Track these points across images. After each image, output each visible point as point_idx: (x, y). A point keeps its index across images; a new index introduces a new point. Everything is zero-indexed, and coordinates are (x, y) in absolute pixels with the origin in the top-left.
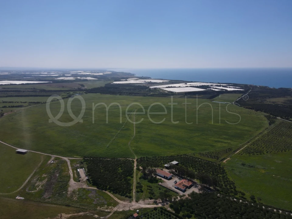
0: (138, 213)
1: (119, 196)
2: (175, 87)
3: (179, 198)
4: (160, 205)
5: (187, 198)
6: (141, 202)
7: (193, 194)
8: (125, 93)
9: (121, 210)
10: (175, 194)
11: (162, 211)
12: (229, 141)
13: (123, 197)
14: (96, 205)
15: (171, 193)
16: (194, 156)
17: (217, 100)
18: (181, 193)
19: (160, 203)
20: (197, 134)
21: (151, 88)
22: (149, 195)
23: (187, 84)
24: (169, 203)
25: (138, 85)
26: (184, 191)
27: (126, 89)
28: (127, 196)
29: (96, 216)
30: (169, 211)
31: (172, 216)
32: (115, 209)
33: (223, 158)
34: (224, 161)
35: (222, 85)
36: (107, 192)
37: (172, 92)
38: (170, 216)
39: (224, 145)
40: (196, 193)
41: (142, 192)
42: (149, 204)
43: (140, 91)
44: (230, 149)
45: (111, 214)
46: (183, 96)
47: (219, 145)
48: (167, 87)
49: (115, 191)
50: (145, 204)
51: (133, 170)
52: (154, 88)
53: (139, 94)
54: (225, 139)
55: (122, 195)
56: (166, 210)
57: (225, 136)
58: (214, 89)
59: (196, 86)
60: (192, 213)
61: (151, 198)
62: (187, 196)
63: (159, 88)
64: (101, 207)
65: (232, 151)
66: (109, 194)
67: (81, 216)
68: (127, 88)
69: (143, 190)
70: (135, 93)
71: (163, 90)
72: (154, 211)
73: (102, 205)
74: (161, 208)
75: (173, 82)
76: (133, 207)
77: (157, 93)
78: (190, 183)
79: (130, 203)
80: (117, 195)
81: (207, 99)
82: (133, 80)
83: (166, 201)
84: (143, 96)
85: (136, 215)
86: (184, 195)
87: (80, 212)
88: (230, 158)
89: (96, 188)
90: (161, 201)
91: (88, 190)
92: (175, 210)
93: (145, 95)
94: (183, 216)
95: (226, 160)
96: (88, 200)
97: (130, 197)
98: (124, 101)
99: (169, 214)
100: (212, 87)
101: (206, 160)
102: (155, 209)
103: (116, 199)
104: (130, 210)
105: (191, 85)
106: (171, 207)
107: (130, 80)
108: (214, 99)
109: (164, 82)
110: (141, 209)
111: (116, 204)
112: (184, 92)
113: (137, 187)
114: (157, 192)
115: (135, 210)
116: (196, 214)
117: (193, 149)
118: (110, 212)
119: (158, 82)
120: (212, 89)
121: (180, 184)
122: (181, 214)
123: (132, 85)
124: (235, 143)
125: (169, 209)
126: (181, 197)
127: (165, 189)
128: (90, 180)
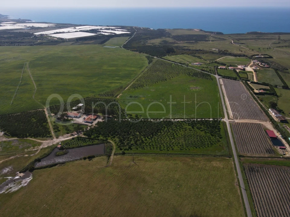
0: (61, 145)
1: (41, 138)
2: (63, 33)
3: (89, 128)
4: (76, 136)
5: (94, 126)
6: (60, 137)
7: (99, 123)
8: (4, 42)
9: (46, 146)
10: (86, 126)
11: (79, 138)
12: (120, 81)
13: (44, 138)
14: (23, 149)
15: (82, 126)
16: (95, 97)
17: (108, 45)
18: (90, 125)
19: (76, 134)
20: (95, 79)
21: (36, 35)
22: (66, 131)
23: (76, 28)
24: (82, 133)
25: (18, 31)
26: (92, 123)
27: (4, 38)
28: (47, 137)
29: (27, 155)
30: (83, 138)
31: (86, 139)
32: (41, 147)
33: (116, 94)
34: (118, 97)
35: (110, 27)
36: (28, 138)
37: (62, 39)
38: (85, 140)
39: (117, 85)
40: (101, 122)
41: (59, 131)
42: (67, 137)
43: (24, 39)
44: (121, 87)
45: (39, 151)
46: (74, 42)
47: (113, 85)
48: (55, 33)
49: (36, 136)
50: (64, 138)
51: (46, 117)
52: (40, 35)
53: (23, 43)
54: (117, 80)
55: (43, 137)
56: (81, 137)
57: (117, 78)
58: (103, 33)
59: (86, 30)
60: (100, 134)
61: (68, 133)
62: (95, 125)
63: (46, 34)
64: (28, 149)
65: (123, 88)
66: (31, 139)
67: (12, 159)
68: (5, 36)
69: (59, 129)
70: (18, 42)
71: (51, 36)
72: (73, 140)
73: (29, 147)
74: (77, 137)
75: (61, 25)
76: (55, 142)
77: (45, 41)
78: (96, 117)
79: (52, 141)
80: (39, 138)
81: (99, 44)
82: (10, 25)
83: (80, 132)
84: (30, 45)
85: (59, 146)
86: (92, 125)
87: (10, 157)
88: (122, 94)
89: (17, 138)
90: (76, 133)
91: (10, 141)
92: (87, 135)
93: (31, 44)
94: (94, 137)
95: (119, 96)
96: (14, 148)
97: (51, 137)
98: (7, 53)
99: (84, 139)
100: (102, 31)
101: (105, 99)
102: (73, 139)
103: (39, 141)
104: (53, 145)
105: (80, 30)
106: (84, 134)
107: (5, 25)
108: (105, 43)
109: (49, 26)
110: (63, 142)
111: (40, 144)
112: (75, 38)
113: (54, 129)
114: (71, 128)
115: (58, 144)
116: (102, 134)
117: (93, 92)
118: (37, 150)
119: (43, 27)
120: (102, 33)
121: (88, 119)
122: (92, 137)
123: (10, 32)
124: (124, 82)
125: (83, 136)
126: (90, 126)
127: (77, 125)
128: (8, 133)
